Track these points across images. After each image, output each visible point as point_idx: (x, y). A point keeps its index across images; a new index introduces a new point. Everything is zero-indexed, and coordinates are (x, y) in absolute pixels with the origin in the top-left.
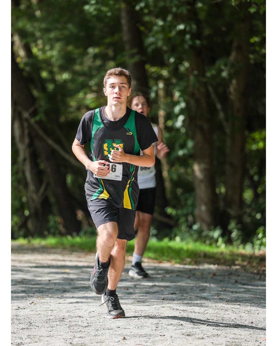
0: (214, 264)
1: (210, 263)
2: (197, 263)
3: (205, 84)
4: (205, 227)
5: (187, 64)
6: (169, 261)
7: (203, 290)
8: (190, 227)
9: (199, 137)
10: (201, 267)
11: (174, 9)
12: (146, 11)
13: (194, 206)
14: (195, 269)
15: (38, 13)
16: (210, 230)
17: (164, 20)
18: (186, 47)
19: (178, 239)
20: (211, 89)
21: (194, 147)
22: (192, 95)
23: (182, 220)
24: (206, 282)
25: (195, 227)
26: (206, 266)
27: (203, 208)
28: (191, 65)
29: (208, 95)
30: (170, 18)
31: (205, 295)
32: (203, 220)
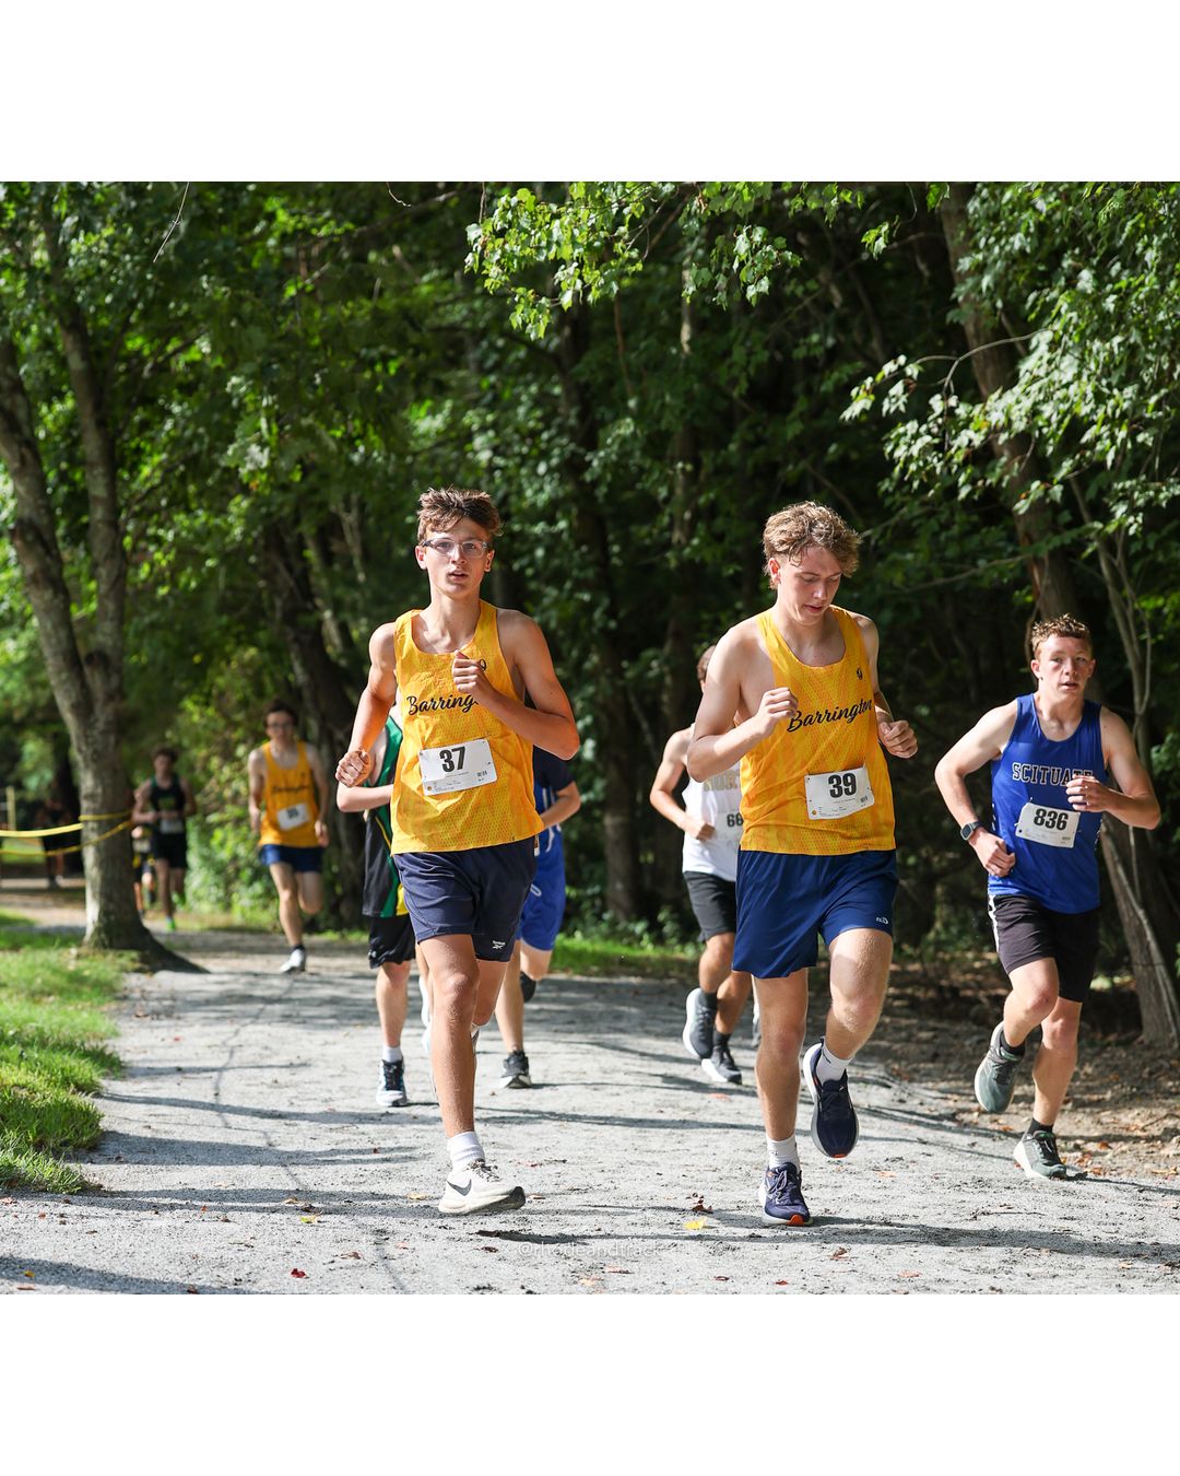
0: (636, 976)
1: (629, 975)
2: (609, 974)
3: (624, 690)
4: (621, 916)
5: (595, 658)
6: (565, 970)
7: (619, 1016)
8: (599, 917)
9: (613, 773)
10: (615, 981)
11: (575, 573)
12: (529, 572)
13: (603, 882)
14: (605, 984)
15: (361, 577)
16: (630, 921)
17: (560, 588)
18: (595, 631)
19: (578, 935)
20: (633, 699)
21: (606, 789)
22: (604, 707)
23: (586, 905)
24: (624, 1004)
25: (607, 916)
26: (623, 980)
27: (619, 886)
28: (602, 659)
29: (628, 706)
30: (568, 585)
31: (622, 1025)
32: (618, 906)
